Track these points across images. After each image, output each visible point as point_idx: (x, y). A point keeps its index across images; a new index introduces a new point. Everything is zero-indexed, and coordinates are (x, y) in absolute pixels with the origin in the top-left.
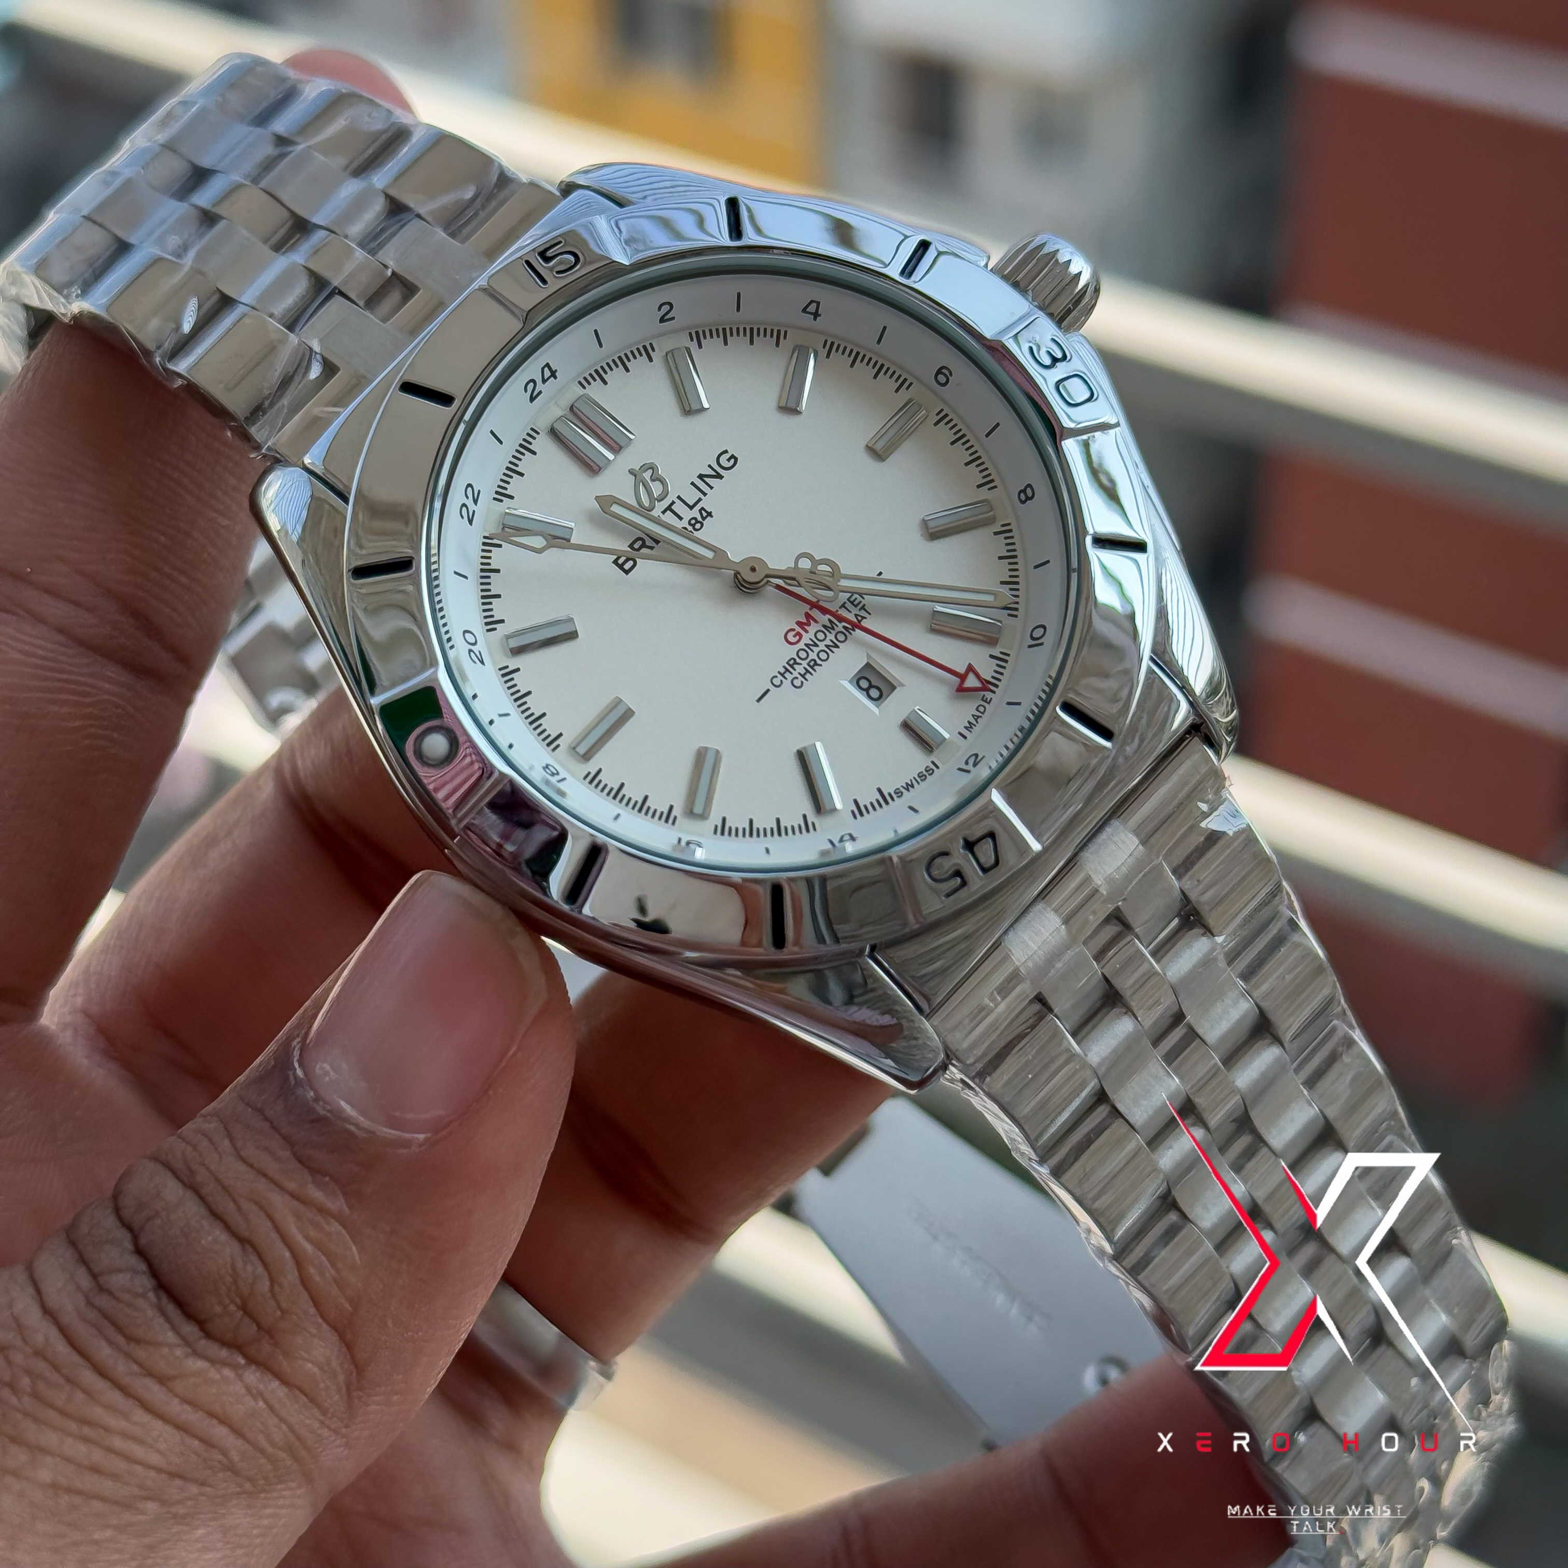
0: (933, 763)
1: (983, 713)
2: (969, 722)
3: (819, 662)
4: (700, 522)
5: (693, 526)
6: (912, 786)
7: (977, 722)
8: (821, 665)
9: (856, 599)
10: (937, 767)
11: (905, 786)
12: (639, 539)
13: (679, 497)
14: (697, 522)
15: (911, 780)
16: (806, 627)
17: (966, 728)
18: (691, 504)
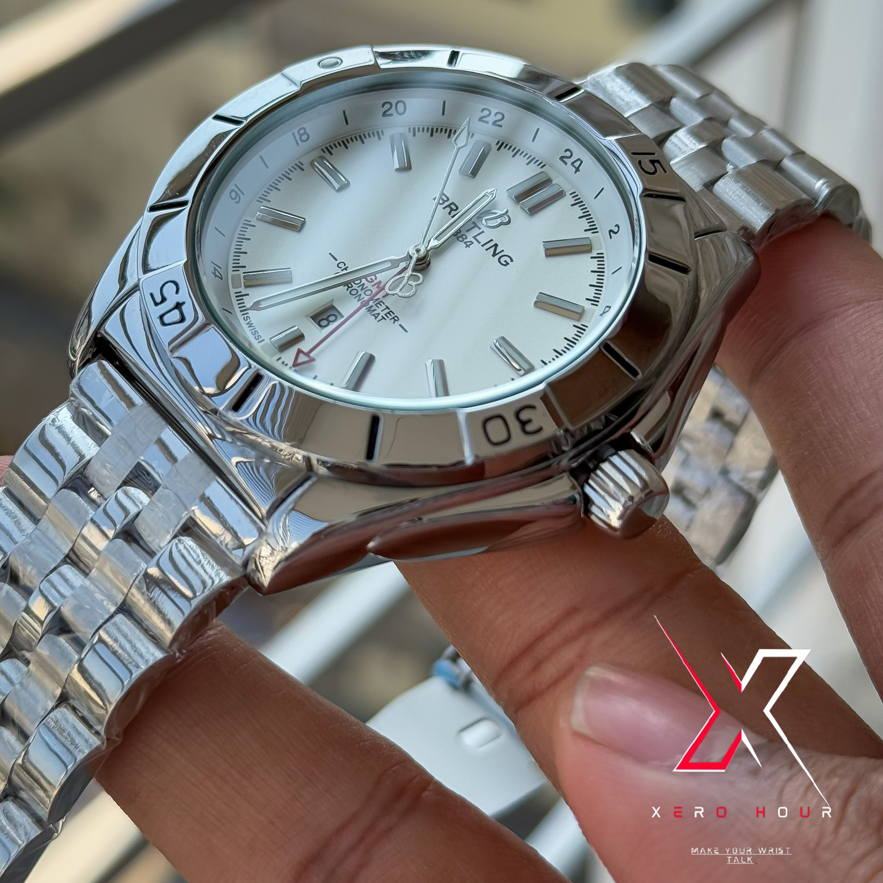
0: (263, 340)
2: (287, 364)
4: (463, 240)
5: (461, 237)
6: (249, 327)
7: (287, 368)
9: (391, 315)
10: (259, 342)
12: (457, 208)
16: (376, 286)
18: (476, 237)
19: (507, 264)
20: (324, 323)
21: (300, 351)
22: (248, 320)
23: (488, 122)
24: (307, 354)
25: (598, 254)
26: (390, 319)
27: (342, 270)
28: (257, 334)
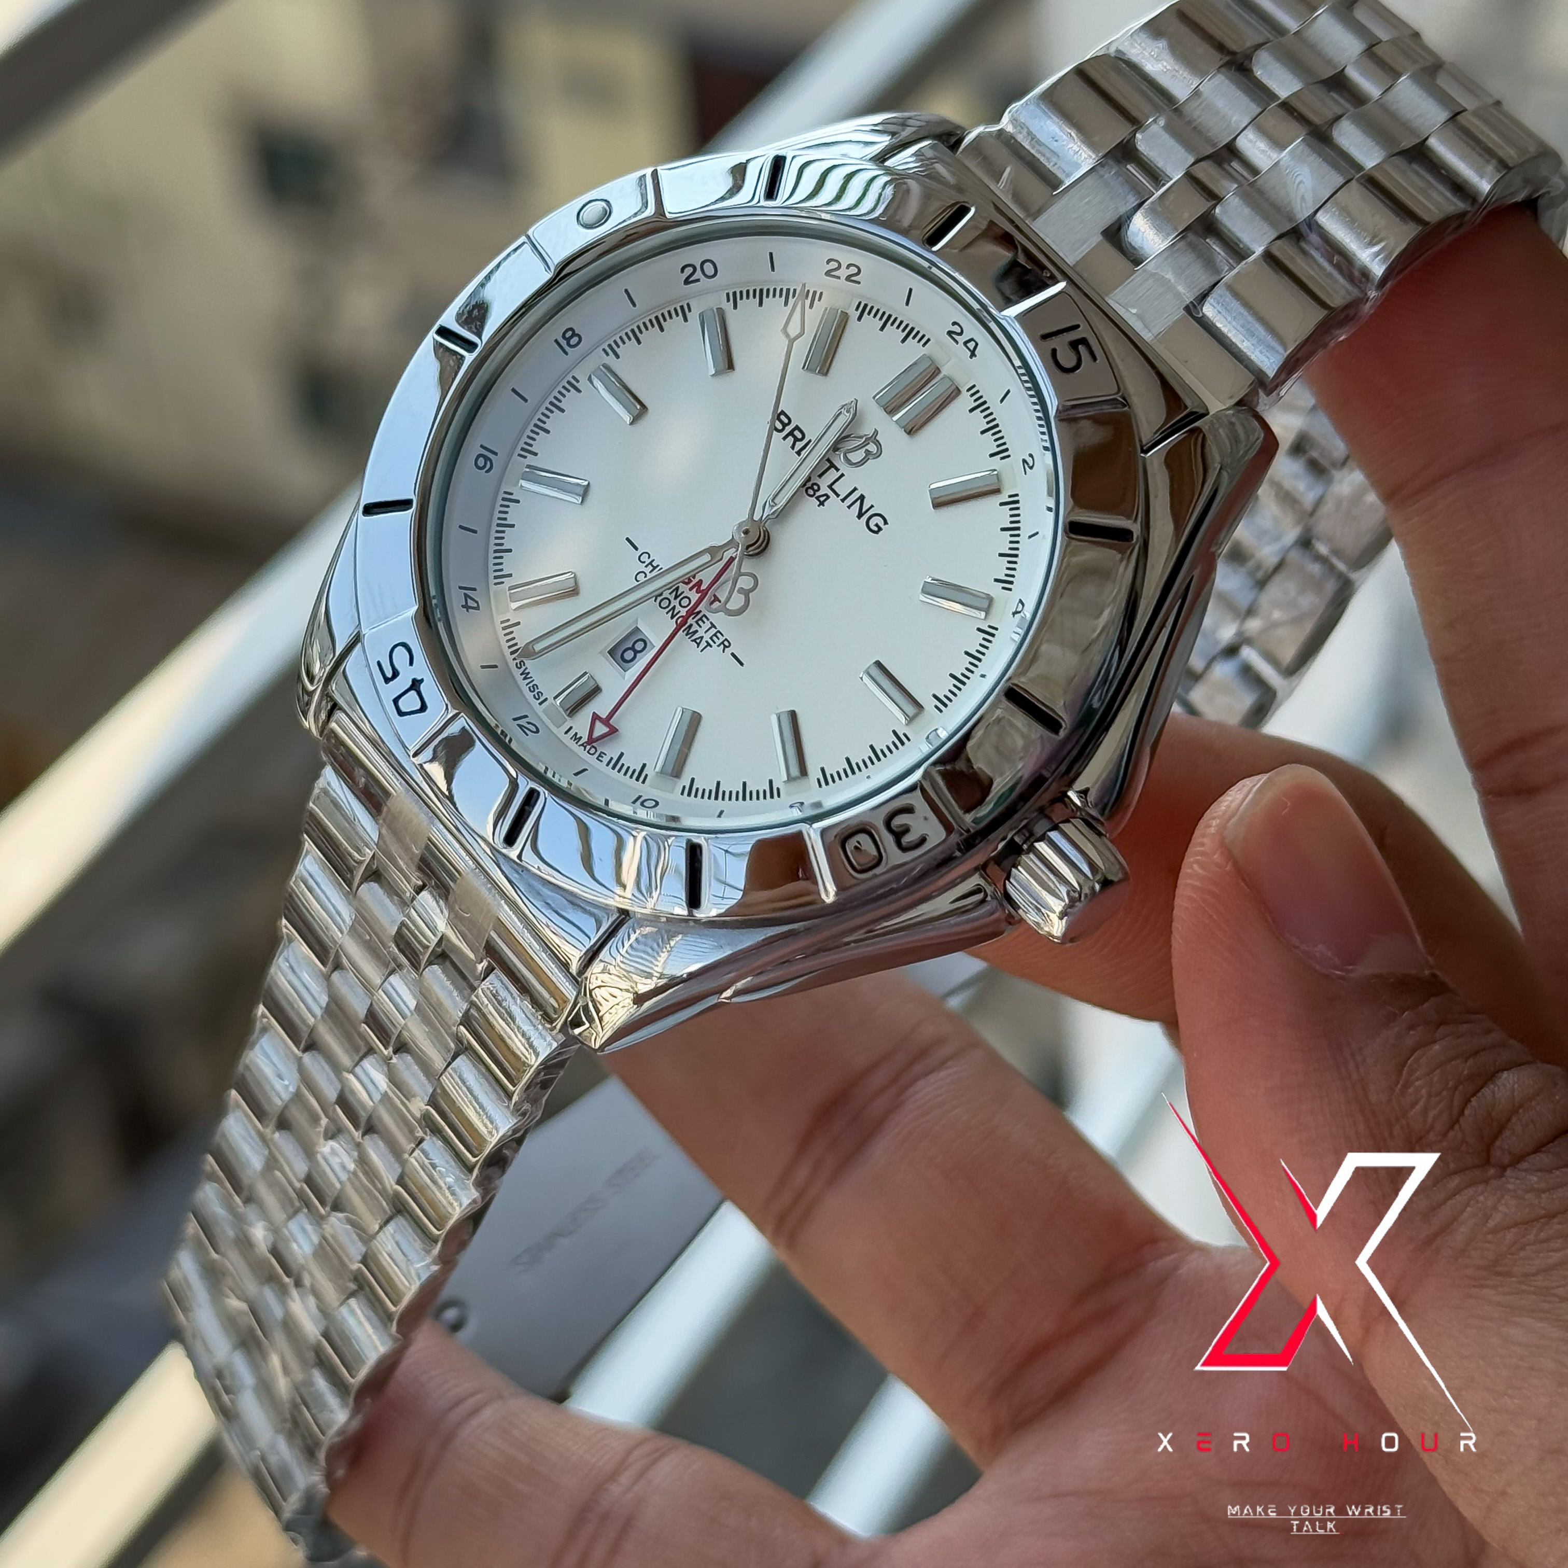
0: (546, 700)
1: (588, 752)
2: (581, 738)
3: (659, 599)
5: (812, 488)
6: (525, 679)
7: (579, 746)
8: (655, 601)
9: (718, 639)
10: (541, 705)
11: (527, 671)
13: (842, 475)
15: (531, 677)
16: (695, 589)
17: (576, 734)
18: (833, 487)
19: (880, 529)
20: (628, 656)
21: (595, 717)
22: (524, 668)
23: (839, 278)
24: (606, 722)
25: (1010, 496)
26: (719, 646)
27: (646, 566)
28: (537, 691)
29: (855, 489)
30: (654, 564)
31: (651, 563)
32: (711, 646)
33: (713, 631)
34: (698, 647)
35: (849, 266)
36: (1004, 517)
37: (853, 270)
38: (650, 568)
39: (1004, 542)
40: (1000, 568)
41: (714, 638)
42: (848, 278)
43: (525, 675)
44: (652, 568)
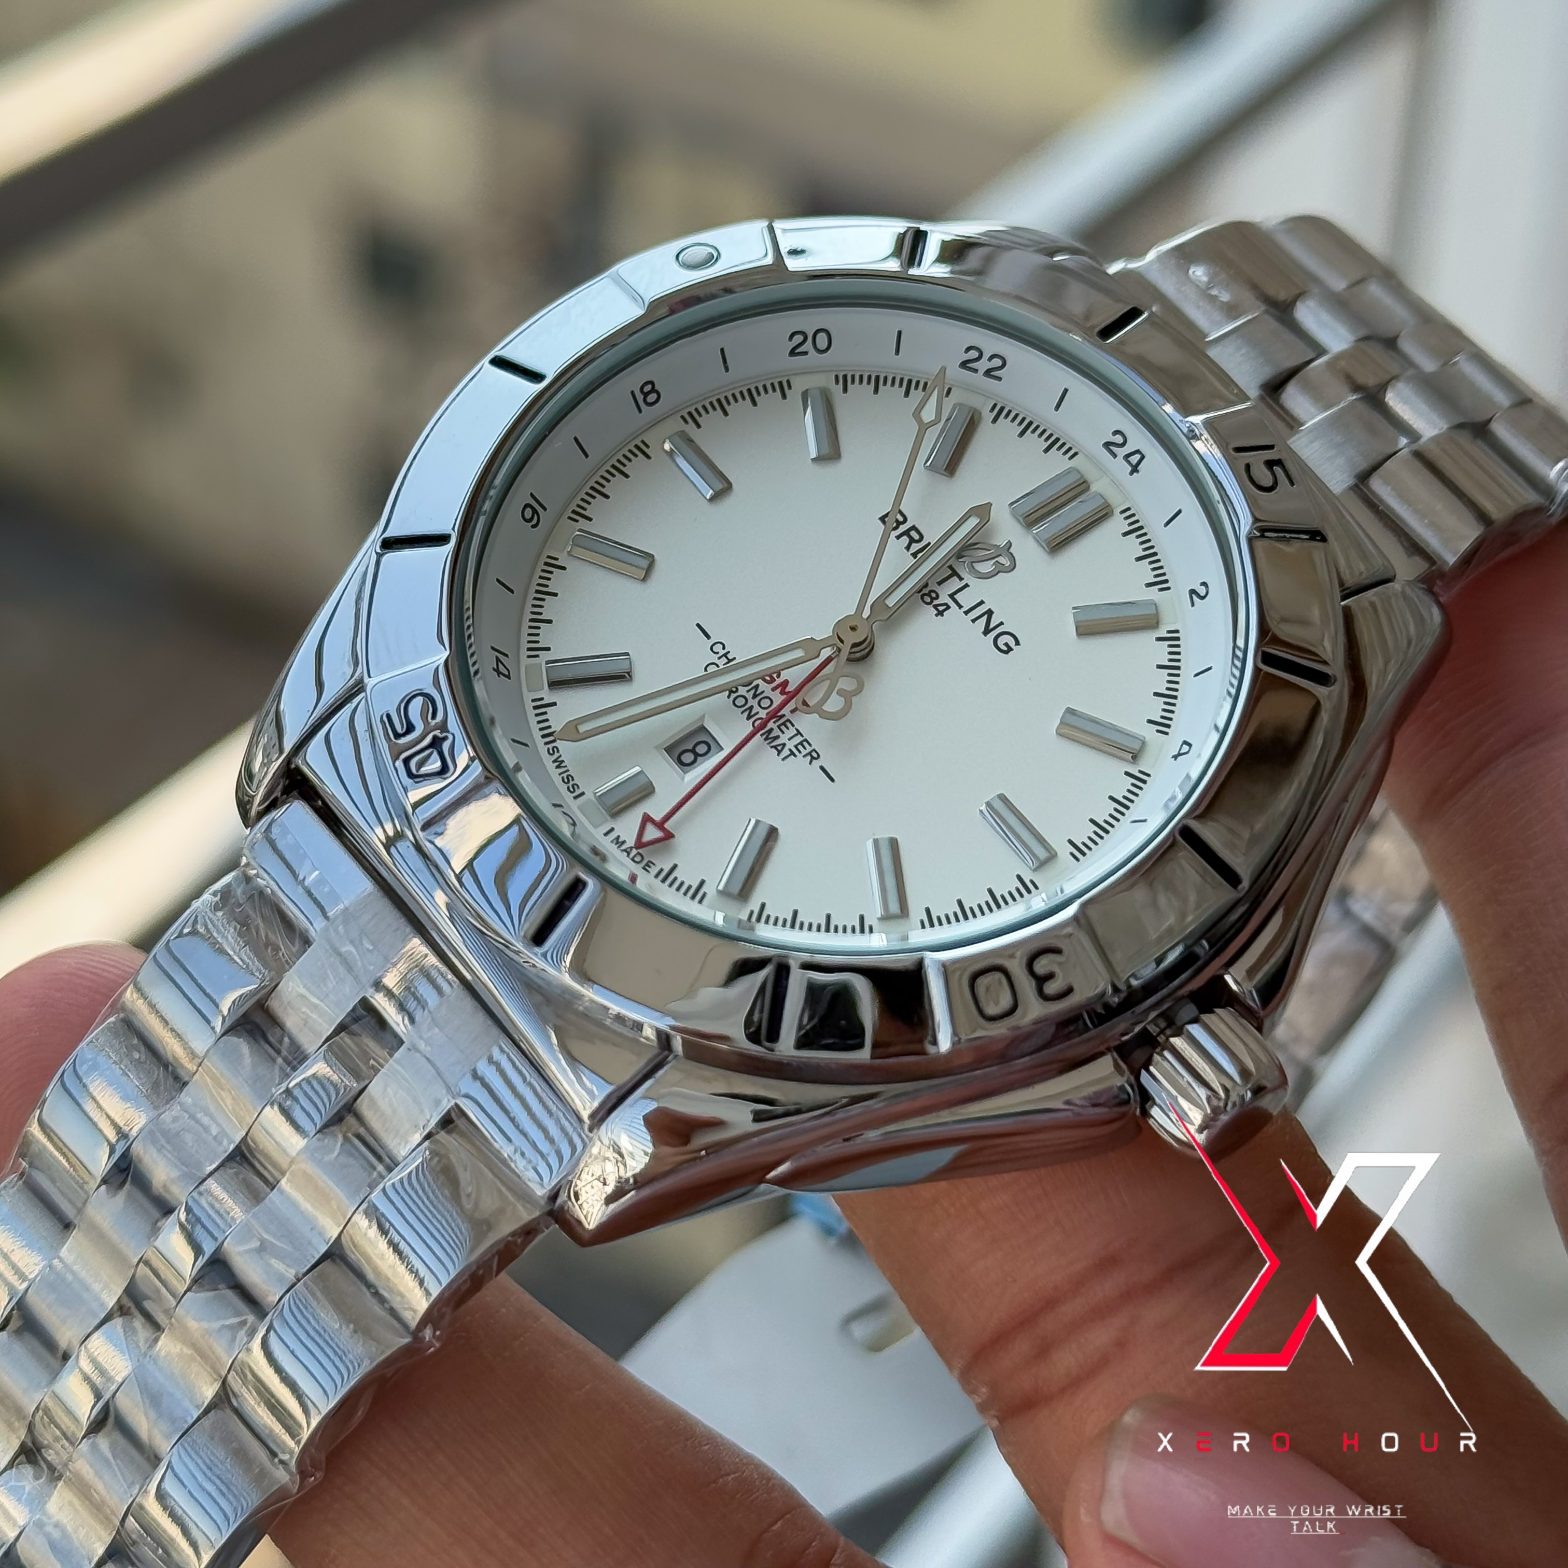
2: (625, 842)
3: (733, 696)
4: (932, 602)
5: (929, 594)
6: (558, 767)
7: (622, 851)
8: (729, 697)
9: (805, 748)
10: (575, 798)
11: (560, 759)
12: (921, 538)
14: (933, 599)
15: (566, 766)
16: (779, 690)
17: (619, 837)
18: (955, 597)
19: (1010, 649)
20: (688, 758)
21: (647, 819)
22: (556, 755)
23: (976, 371)
24: (660, 825)
25: (1169, 632)
26: (804, 756)
27: (719, 658)
28: (571, 783)
29: (982, 602)
30: (730, 656)
31: (725, 655)
32: (795, 756)
33: (799, 739)
34: (778, 755)
35: (992, 357)
36: (1162, 653)
37: (997, 362)
38: (724, 660)
39: (1161, 682)
40: (1156, 709)
41: (800, 747)
42: (988, 373)
43: (559, 763)
44: (726, 661)
